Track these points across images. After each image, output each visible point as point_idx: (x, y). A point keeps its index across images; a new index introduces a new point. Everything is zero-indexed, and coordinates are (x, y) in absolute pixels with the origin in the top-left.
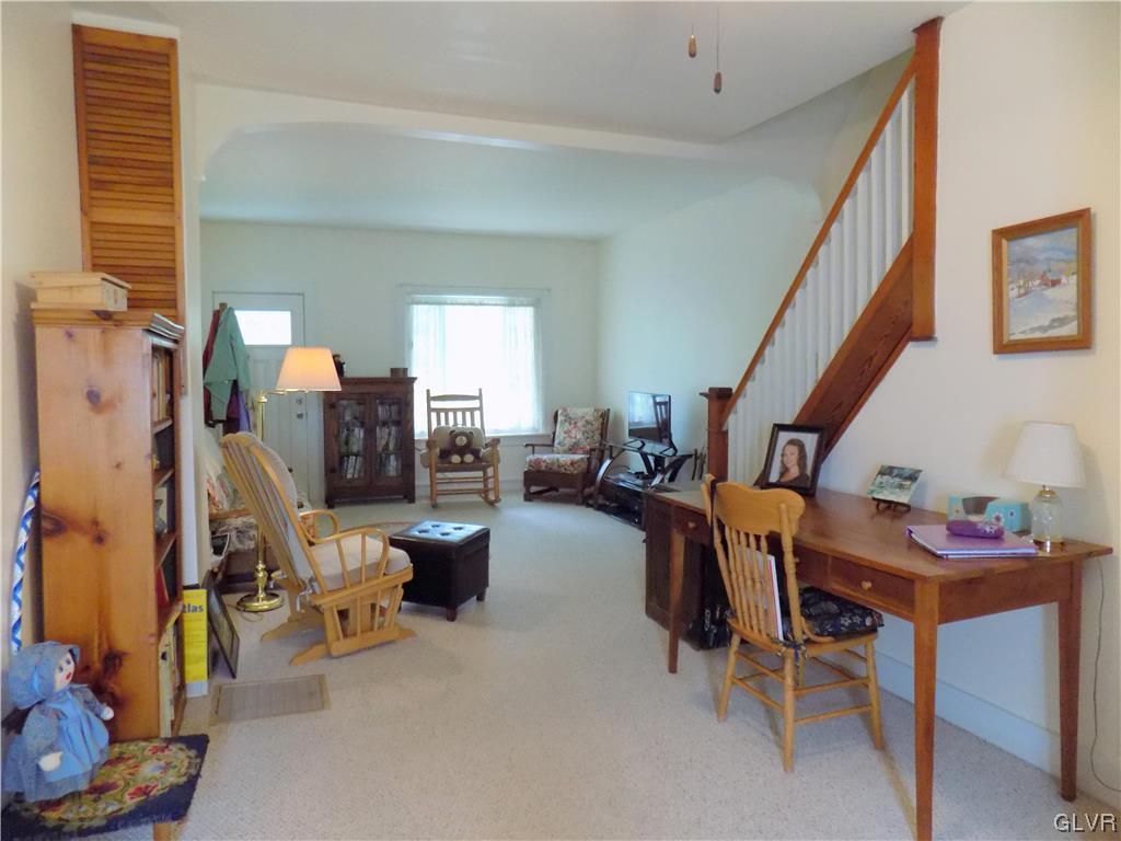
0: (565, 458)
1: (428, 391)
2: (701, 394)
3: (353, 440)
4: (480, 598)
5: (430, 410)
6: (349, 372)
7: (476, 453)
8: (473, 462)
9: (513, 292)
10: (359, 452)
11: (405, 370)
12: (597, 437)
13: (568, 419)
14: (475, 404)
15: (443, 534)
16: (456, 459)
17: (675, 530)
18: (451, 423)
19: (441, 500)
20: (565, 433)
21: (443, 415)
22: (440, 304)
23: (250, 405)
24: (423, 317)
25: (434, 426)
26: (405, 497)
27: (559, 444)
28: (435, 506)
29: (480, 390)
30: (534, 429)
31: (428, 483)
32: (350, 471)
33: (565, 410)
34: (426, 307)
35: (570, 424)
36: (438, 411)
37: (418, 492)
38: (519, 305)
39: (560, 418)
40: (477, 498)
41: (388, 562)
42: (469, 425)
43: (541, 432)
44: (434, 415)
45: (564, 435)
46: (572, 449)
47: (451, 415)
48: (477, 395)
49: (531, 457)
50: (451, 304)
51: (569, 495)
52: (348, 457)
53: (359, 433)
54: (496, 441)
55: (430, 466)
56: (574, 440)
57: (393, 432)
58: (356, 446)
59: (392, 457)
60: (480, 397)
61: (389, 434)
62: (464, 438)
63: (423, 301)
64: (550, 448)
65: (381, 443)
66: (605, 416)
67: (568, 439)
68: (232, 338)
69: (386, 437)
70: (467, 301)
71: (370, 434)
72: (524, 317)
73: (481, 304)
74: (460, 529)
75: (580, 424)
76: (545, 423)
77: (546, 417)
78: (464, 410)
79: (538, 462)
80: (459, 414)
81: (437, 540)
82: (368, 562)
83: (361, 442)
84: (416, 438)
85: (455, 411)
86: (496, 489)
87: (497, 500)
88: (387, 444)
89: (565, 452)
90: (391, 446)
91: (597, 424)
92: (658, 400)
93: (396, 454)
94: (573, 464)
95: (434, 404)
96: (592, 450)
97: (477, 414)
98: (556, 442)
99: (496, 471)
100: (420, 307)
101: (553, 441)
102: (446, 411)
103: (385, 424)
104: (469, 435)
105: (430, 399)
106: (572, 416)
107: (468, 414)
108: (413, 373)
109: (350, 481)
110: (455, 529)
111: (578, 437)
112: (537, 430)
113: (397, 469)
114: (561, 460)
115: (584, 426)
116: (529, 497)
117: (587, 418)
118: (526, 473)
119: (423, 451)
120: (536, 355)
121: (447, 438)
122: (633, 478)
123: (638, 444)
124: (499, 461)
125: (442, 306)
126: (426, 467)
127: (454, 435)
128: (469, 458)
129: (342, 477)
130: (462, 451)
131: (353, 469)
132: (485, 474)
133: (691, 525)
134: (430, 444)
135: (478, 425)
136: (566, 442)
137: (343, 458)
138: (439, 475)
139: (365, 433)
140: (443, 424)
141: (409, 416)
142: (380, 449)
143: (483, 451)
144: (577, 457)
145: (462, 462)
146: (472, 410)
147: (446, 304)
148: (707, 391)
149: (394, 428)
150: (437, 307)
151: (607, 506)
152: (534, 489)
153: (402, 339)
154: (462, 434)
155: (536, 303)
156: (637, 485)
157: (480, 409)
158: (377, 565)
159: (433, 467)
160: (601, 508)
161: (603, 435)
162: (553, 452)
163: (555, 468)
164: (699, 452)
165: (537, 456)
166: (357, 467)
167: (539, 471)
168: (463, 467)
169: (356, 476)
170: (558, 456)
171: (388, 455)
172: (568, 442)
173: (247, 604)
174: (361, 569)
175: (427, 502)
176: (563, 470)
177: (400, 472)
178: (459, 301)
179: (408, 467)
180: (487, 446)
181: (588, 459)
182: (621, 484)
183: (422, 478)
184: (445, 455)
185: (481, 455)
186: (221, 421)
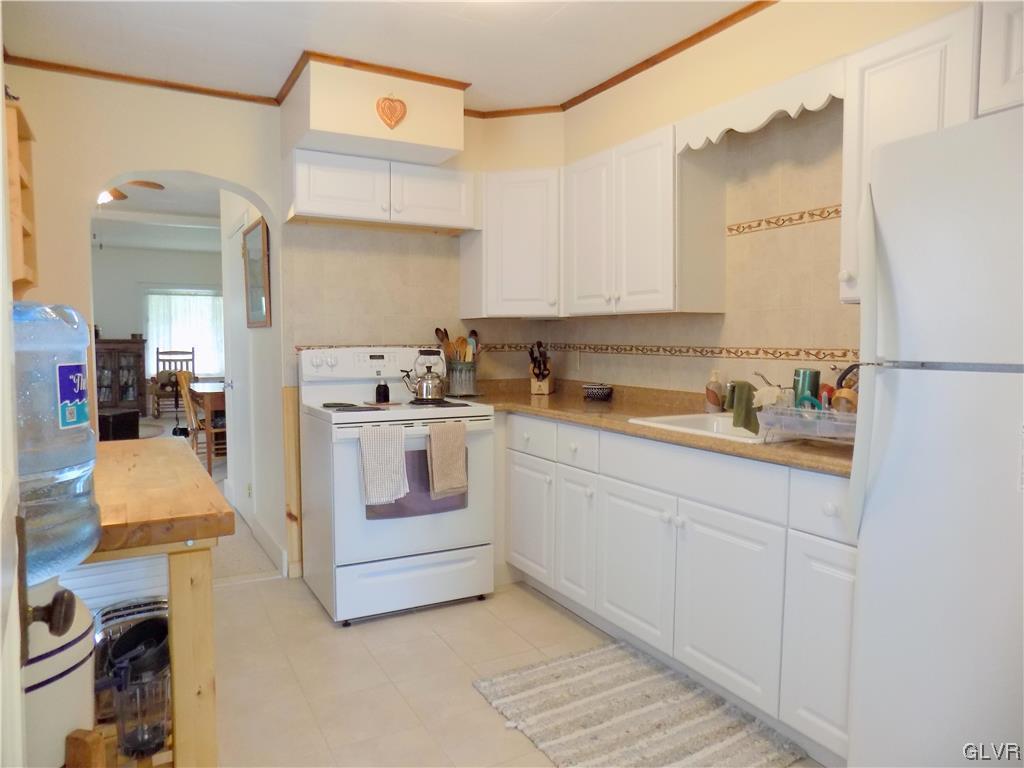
1: (157, 348)
5: (158, 360)
6: (104, 336)
10: (108, 385)
11: (141, 335)
14: (190, 357)
16: (169, 389)
18: (172, 368)
21: (167, 363)
22: (167, 294)
24: (156, 303)
25: (161, 369)
29: (193, 348)
34: (159, 296)
36: (164, 361)
44: (161, 364)
47: (173, 363)
48: (191, 351)
53: (109, 373)
57: (131, 374)
58: (106, 382)
59: (131, 389)
60: (192, 353)
61: (129, 374)
63: (157, 292)
65: (123, 380)
69: (127, 376)
71: (115, 374)
78: (181, 361)
80: (179, 363)
83: (110, 379)
84: (147, 378)
85: (176, 361)
88: (127, 380)
90: (130, 382)
93: (133, 387)
95: (161, 357)
97: (190, 363)
100: (154, 296)
102: (170, 361)
103: (126, 368)
105: (158, 353)
107: (184, 363)
113: (134, 396)
119: (151, 385)
121: (168, 376)
125: (170, 297)
126: (151, 395)
127: (171, 375)
131: (103, 396)
134: (155, 380)
135: (190, 370)
138: (162, 401)
139: (112, 374)
140: (167, 368)
141: (141, 363)
142: (122, 384)
146: (187, 361)
147: (171, 294)
149: (132, 371)
150: (166, 297)
153: (142, 316)
157: (193, 360)
159: (156, 395)
166: (107, 395)
169: (107, 399)
171: (128, 388)
177: (136, 398)
178: (182, 293)
179: (141, 394)
183: (150, 402)
184: (164, 387)
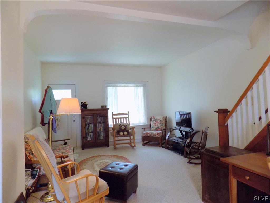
0: (155, 132)
1: (113, 112)
2: (215, 111)
3: (90, 128)
4: (135, 192)
5: (113, 118)
7: (127, 131)
8: (127, 134)
9: (137, 83)
10: (92, 132)
11: (106, 106)
12: (164, 125)
13: (155, 120)
14: (127, 116)
15: (121, 169)
16: (122, 133)
17: (232, 177)
18: (120, 122)
19: (117, 146)
20: (154, 124)
21: (117, 120)
23: (56, 118)
24: (111, 90)
25: (115, 123)
26: (106, 145)
27: (152, 127)
28: (115, 149)
29: (128, 112)
30: (144, 123)
31: (113, 140)
32: (89, 138)
33: (154, 117)
34: (112, 87)
35: (155, 121)
36: (116, 118)
37: (110, 143)
38: (139, 86)
39: (152, 120)
40: (128, 145)
41: (98, 187)
42: (125, 122)
43: (146, 124)
44: (114, 120)
45: (154, 125)
46: (157, 129)
47: (120, 120)
48: (127, 113)
49: (144, 132)
50: (119, 86)
51: (156, 144)
52: (88, 133)
53: (92, 126)
54: (134, 128)
55: (114, 136)
56: (157, 126)
57: (102, 126)
58: (91, 130)
59: (102, 133)
60: (128, 114)
61: (101, 126)
62: (124, 127)
63: (110, 85)
64: (149, 129)
65: (98, 129)
66: (166, 118)
67: (155, 126)
68: (50, 97)
69: (100, 127)
70: (123, 85)
71: (95, 126)
72: (140, 90)
73: (128, 86)
74: (127, 165)
75: (158, 121)
76: (148, 121)
77: (148, 119)
78: (123, 118)
79: (147, 133)
80: (122, 119)
81: (118, 172)
82: (89, 189)
83: (92, 129)
84: (109, 127)
85: (121, 118)
86: (134, 143)
87: (135, 146)
88: (101, 129)
89: (154, 130)
90: (102, 130)
91: (164, 121)
92: (181, 113)
93: (103, 132)
94: (158, 134)
95: (114, 117)
96: (163, 130)
97: (127, 119)
98: (151, 127)
99: (134, 137)
100: (110, 87)
101: (150, 126)
102: (118, 118)
103: (100, 123)
104: (125, 126)
105: (113, 115)
106: (156, 119)
107: (125, 119)
108: (108, 107)
109: (89, 141)
110: (125, 166)
111: (158, 125)
112: (145, 123)
113: (103, 137)
114: (154, 133)
115: (160, 122)
116: (144, 144)
117: (161, 119)
118: (143, 137)
119: (112, 131)
120: (144, 102)
121: (119, 127)
122: (178, 139)
123: (179, 128)
124: (135, 134)
125: (116, 87)
126: (112, 136)
127: (121, 126)
128: (126, 133)
129: (86, 140)
130: (123, 131)
131: (90, 137)
132: (130, 138)
133: (248, 178)
134: (113, 129)
135: (128, 122)
136: (154, 127)
137: (87, 134)
138: (117, 139)
139: (94, 125)
140: (117, 122)
141: (107, 120)
142: (98, 131)
143: (130, 131)
144: (159, 132)
145: (124, 134)
146: (126, 118)
147: (117, 86)
148: (217, 110)
149: (102, 124)
150: (115, 87)
151: (169, 147)
152: (145, 142)
153: (104, 97)
154: (123, 125)
155: (144, 86)
156: (180, 141)
157: (128, 117)
158: (94, 189)
159: (115, 136)
160: (167, 148)
161: (166, 124)
162: (150, 130)
163: (152, 135)
164: (203, 131)
165: (146, 132)
166: (91, 136)
167: (147, 137)
168: (124, 135)
169: (91, 139)
170: (153, 131)
171: (101, 132)
172: (155, 127)
173: (45, 199)
174: (86, 192)
175: (113, 147)
176: (155, 136)
177: (104, 138)
178: (121, 85)
179: (107, 136)
180: (131, 129)
181: (163, 132)
182: (174, 141)
183: (111, 139)
184: (118, 132)
185: (129, 132)
186: (46, 124)
